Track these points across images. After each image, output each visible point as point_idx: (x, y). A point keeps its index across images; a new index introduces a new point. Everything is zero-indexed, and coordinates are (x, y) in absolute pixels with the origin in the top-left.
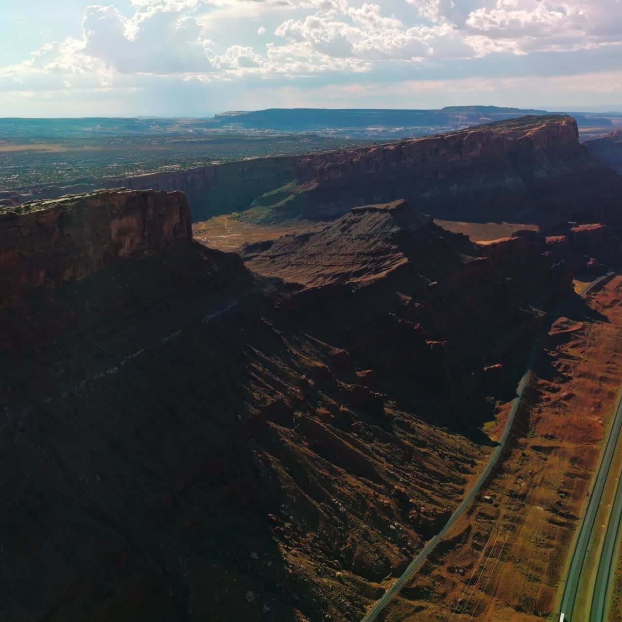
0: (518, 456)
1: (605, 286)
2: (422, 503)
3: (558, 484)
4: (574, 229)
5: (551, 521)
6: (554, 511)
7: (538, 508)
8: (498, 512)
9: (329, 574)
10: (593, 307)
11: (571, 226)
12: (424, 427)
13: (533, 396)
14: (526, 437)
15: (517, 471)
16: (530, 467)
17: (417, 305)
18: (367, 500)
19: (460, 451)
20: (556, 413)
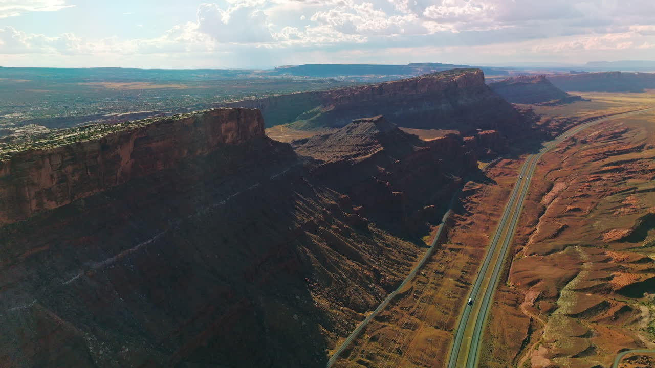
0: (441, 253)
1: (496, 165)
2: (387, 275)
3: (462, 267)
4: (479, 133)
5: (456, 285)
6: (459, 280)
7: (450, 279)
8: (428, 281)
9: (337, 308)
10: (488, 177)
11: (478, 131)
12: (390, 237)
13: (451, 223)
14: (446, 244)
15: (440, 261)
16: (448, 258)
17: (388, 173)
18: (358, 273)
19: (409, 250)
20: (464, 232)
